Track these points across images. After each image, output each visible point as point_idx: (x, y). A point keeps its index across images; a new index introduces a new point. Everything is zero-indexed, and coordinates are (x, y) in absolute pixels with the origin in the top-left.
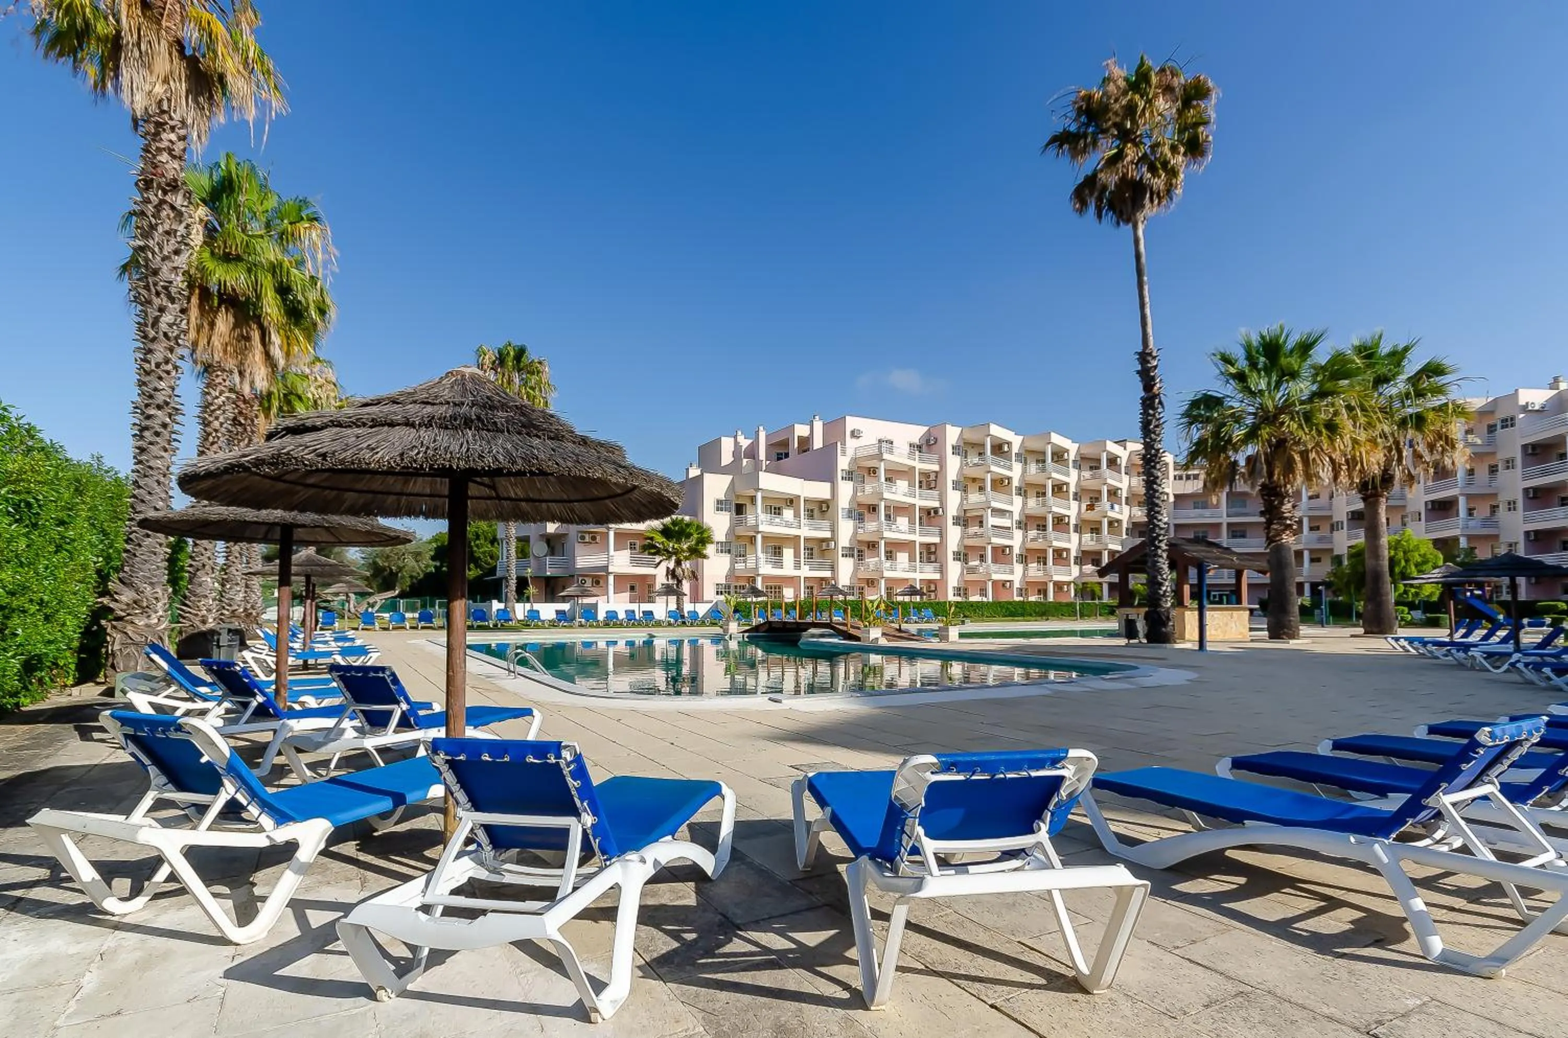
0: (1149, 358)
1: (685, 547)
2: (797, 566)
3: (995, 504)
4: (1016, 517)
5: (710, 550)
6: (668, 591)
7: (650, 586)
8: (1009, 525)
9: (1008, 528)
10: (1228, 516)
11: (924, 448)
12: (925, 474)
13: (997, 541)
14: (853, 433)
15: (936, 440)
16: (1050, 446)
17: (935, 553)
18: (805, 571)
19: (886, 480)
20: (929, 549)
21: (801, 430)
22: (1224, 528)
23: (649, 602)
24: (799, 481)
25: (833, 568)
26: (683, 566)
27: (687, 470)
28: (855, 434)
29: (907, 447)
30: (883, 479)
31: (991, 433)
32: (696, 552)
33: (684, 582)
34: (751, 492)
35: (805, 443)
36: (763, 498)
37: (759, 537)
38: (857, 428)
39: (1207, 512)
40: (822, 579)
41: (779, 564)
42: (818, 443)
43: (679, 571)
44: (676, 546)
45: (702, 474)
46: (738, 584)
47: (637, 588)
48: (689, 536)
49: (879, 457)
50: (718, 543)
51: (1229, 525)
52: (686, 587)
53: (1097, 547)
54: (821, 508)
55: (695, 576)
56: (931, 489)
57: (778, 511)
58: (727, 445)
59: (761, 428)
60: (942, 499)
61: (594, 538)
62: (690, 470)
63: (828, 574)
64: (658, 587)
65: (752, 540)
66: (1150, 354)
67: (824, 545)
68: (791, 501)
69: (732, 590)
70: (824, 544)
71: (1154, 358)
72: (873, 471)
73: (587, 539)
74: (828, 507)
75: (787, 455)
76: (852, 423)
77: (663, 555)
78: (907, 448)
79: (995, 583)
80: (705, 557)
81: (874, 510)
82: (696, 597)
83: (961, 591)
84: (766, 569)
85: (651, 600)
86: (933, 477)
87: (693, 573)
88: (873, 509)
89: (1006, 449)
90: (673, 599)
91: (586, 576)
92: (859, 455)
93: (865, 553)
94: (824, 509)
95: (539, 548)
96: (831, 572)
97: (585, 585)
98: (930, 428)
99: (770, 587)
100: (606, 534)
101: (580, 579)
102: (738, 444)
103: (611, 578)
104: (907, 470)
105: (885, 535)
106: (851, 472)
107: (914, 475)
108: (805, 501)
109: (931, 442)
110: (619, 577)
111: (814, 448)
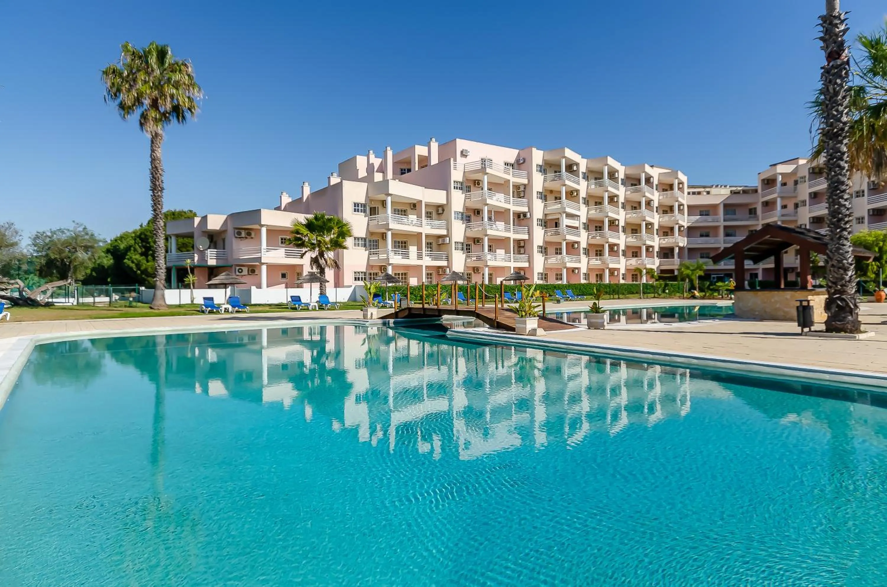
0: (838, 22)
1: (327, 239)
2: (420, 257)
3: (568, 210)
4: (584, 219)
5: (349, 242)
6: (312, 278)
7: (298, 274)
8: (577, 225)
9: (577, 228)
10: (724, 220)
11: (515, 165)
12: (517, 187)
13: (571, 238)
14: (462, 152)
15: (524, 160)
16: (606, 167)
17: (523, 247)
18: (427, 261)
19: (488, 190)
20: (520, 243)
21: (420, 150)
22: (721, 231)
23: (298, 287)
25: (448, 259)
26: (325, 256)
27: (329, 178)
28: (464, 154)
29: (503, 164)
30: (486, 188)
31: (566, 155)
32: (337, 245)
33: (327, 270)
34: (382, 197)
35: (424, 161)
36: (392, 201)
37: (389, 234)
38: (464, 148)
39: (709, 218)
40: (439, 267)
41: (406, 256)
42: (434, 160)
43: (322, 262)
44: (319, 238)
45: (342, 181)
46: (372, 272)
47: (288, 276)
48: (330, 230)
49: (483, 170)
50: (355, 238)
51: (725, 227)
52: (329, 274)
53: (638, 244)
54: (438, 211)
55: (337, 266)
56: (520, 198)
57: (404, 213)
58: (361, 162)
59: (389, 148)
60: (530, 206)
61: (249, 234)
62: (331, 178)
63: (444, 263)
64: (305, 273)
65: (383, 236)
66: (838, 17)
68: (414, 206)
69: (368, 277)
70: (440, 240)
71: (842, 22)
72: (477, 183)
73: (243, 234)
74: (443, 210)
75: (409, 170)
76: (461, 144)
77: (307, 247)
78: (502, 166)
79: (568, 269)
80: (345, 248)
81: (478, 212)
82: (338, 284)
83: (544, 276)
84: (396, 259)
85: (300, 286)
86: (522, 189)
87: (336, 263)
89: (575, 168)
90: (316, 286)
91: (243, 266)
92: (466, 170)
93: (473, 247)
94: (440, 211)
95: (201, 243)
96: (446, 262)
97: (242, 274)
98: (521, 151)
99: (399, 274)
100: (260, 231)
101: (237, 268)
102: (370, 162)
103: (264, 268)
104: (503, 183)
105: (488, 233)
106: (462, 183)
107: (509, 187)
108: (426, 205)
109: (521, 162)
110: (271, 267)
111: (432, 164)
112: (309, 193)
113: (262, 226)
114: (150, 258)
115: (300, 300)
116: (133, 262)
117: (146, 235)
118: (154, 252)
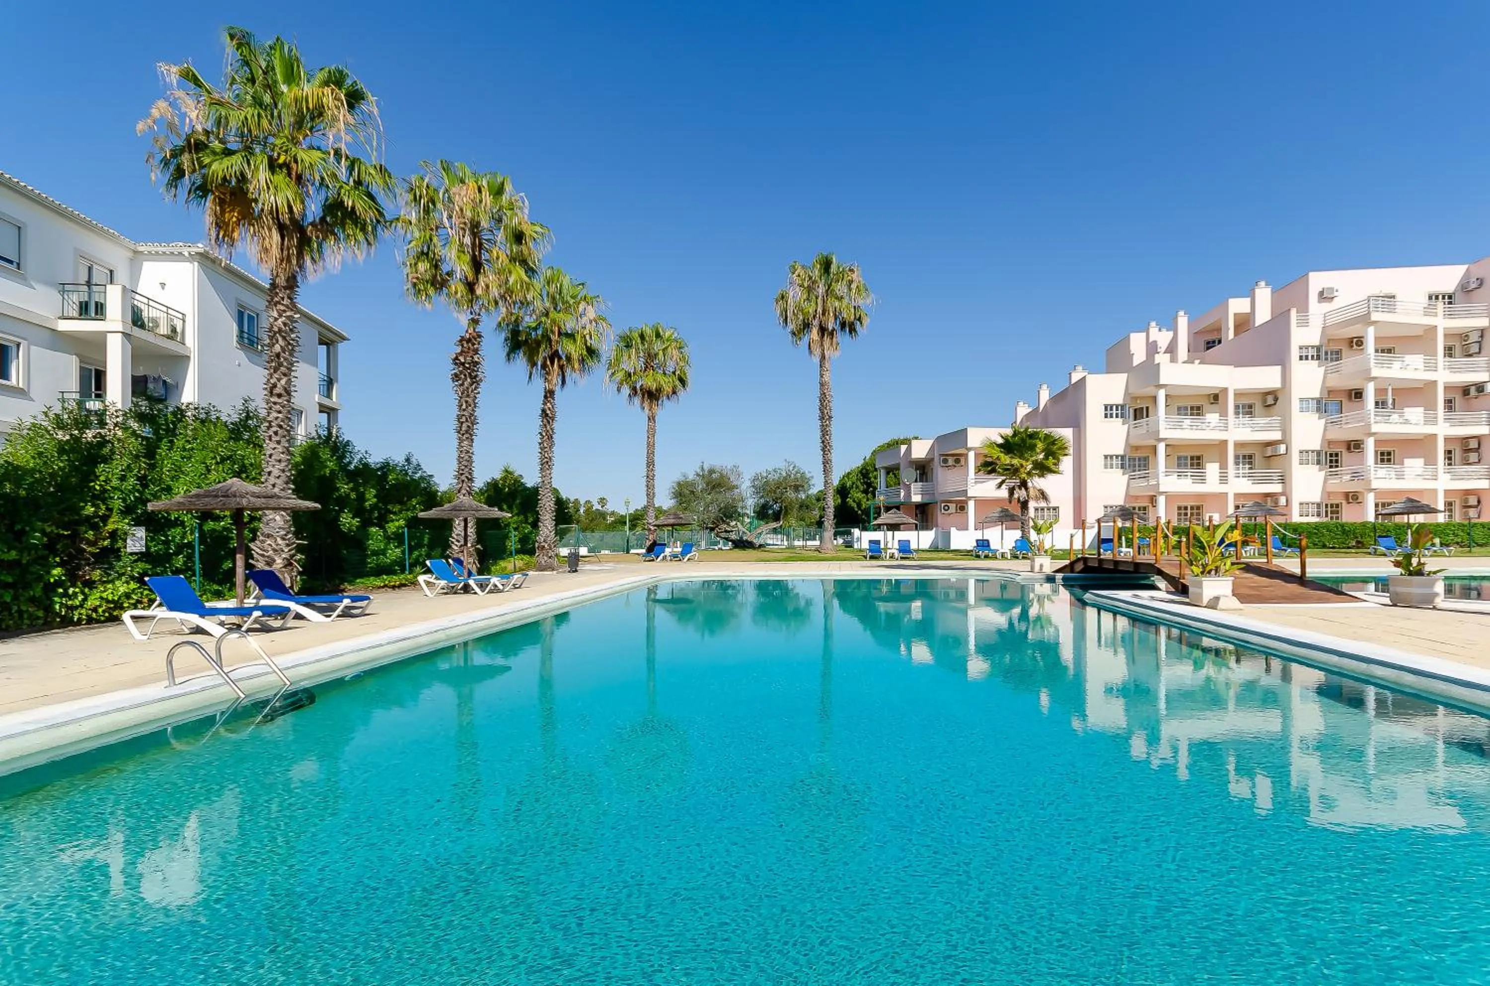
2: (1224, 479)
5: (1094, 465)
11: (1458, 297)
12: (1458, 336)
14: (1321, 293)
15: (1484, 282)
17: (1477, 450)
18: (1246, 486)
19: (1377, 351)
20: (1467, 444)
21: (1238, 306)
24: (1230, 369)
25: (1283, 480)
27: (1068, 374)
28: (1325, 296)
29: (1424, 300)
30: (1373, 352)
34: (1150, 391)
35: (1244, 323)
36: (1167, 396)
37: (1161, 447)
38: (1328, 286)
40: (1265, 495)
41: (1196, 478)
42: (1263, 315)
45: (1087, 377)
48: (1032, 448)
49: (1366, 320)
50: (1108, 456)
54: (1265, 401)
56: (1470, 356)
57: (1197, 411)
58: (1137, 344)
59: (1180, 313)
61: (956, 461)
62: (1073, 375)
63: (1274, 488)
65: (1152, 451)
67: (1269, 451)
68: (1216, 398)
70: (1268, 449)
72: (1355, 342)
73: (951, 461)
74: (1276, 399)
75: (1219, 342)
76: (1320, 280)
78: (1423, 303)
81: (1358, 396)
84: (1177, 485)
86: (1473, 337)
88: (1358, 394)
91: (950, 502)
92: (1329, 322)
93: (1345, 457)
94: (1270, 400)
95: (908, 475)
96: (1280, 485)
97: (949, 512)
98: (1471, 266)
99: (1186, 508)
100: (966, 456)
101: (943, 505)
102: (1151, 340)
103: (971, 505)
104: (1421, 333)
105: (1373, 430)
106: (1318, 349)
107: (1434, 339)
108: (1235, 394)
109: (1473, 286)
110: (981, 503)
111: (1257, 325)
112: (1048, 398)
113: (969, 449)
114: (870, 495)
115: (989, 546)
116: (854, 501)
117: (867, 470)
118: (875, 488)
